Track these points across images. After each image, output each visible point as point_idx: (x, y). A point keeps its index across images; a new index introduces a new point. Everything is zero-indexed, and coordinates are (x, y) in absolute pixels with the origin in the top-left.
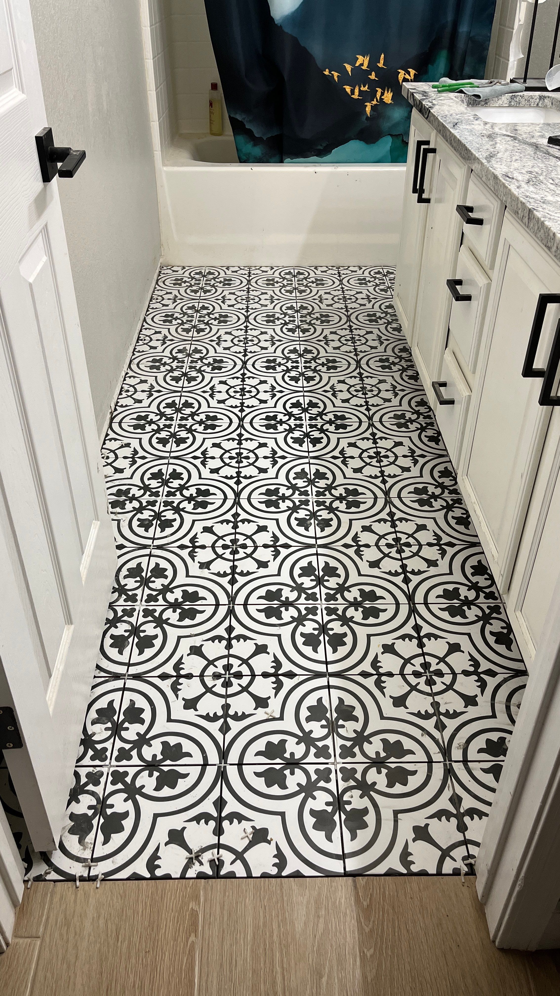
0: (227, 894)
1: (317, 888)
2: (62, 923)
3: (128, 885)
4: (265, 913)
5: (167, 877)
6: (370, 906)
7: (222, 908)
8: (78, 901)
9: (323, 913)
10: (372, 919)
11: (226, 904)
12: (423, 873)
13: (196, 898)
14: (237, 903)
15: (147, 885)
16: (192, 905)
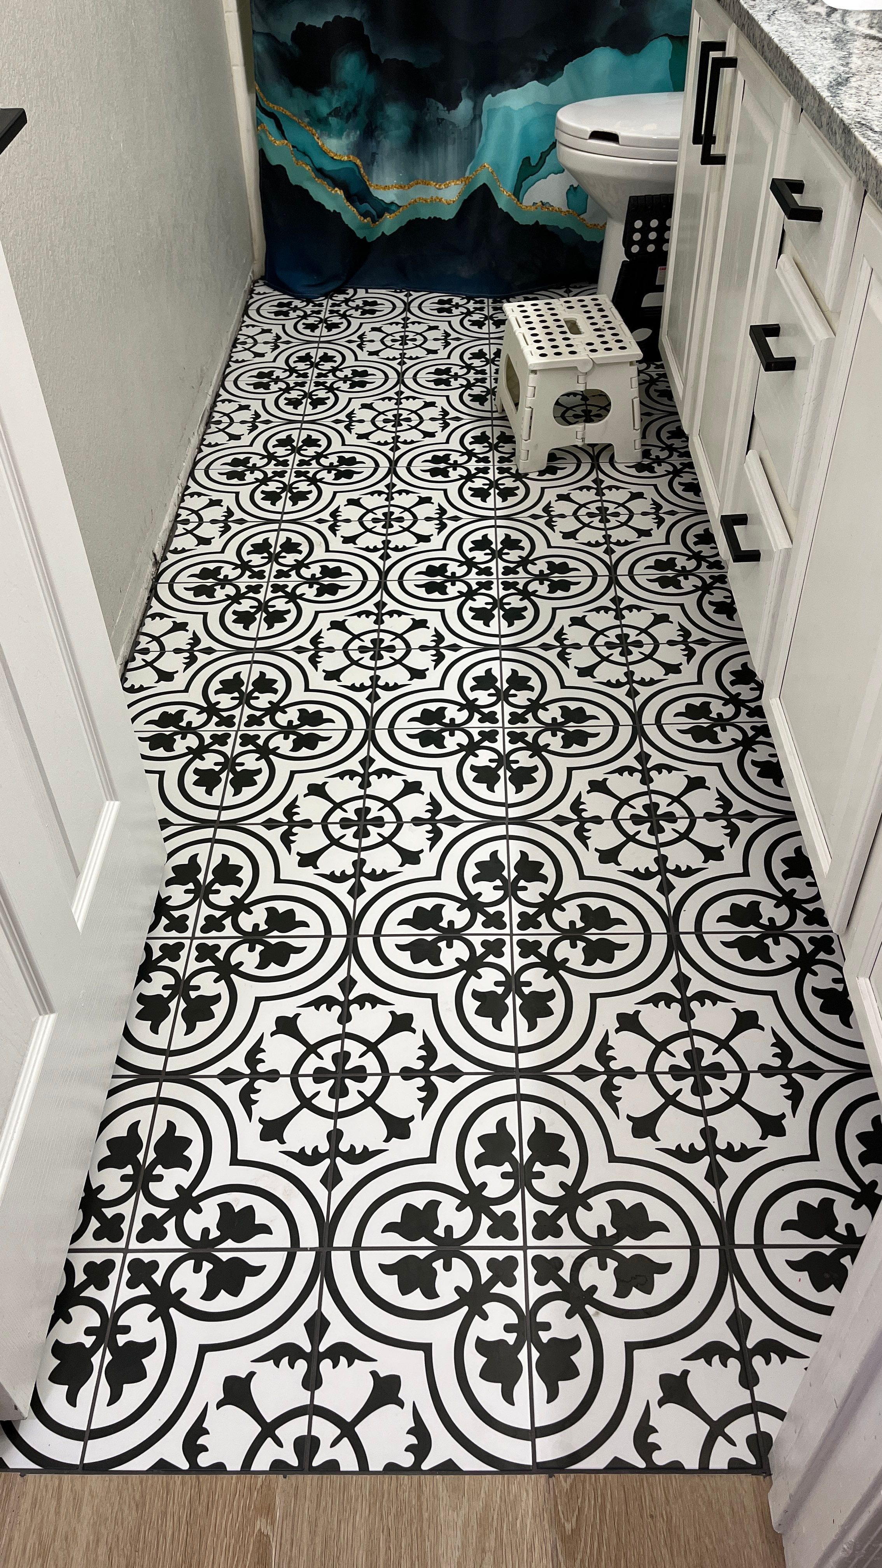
0: (323, 1503)
1: (483, 1495)
2: (34, 1552)
3: (150, 1482)
4: (388, 1541)
5: (219, 1468)
6: (576, 1531)
7: (313, 1533)
8: (63, 1511)
9: (493, 1544)
10: (579, 1557)
11: (320, 1523)
12: (675, 1467)
13: (268, 1510)
14: (339, 1522)
15: (183, 1483)
16: (261, 1524)
